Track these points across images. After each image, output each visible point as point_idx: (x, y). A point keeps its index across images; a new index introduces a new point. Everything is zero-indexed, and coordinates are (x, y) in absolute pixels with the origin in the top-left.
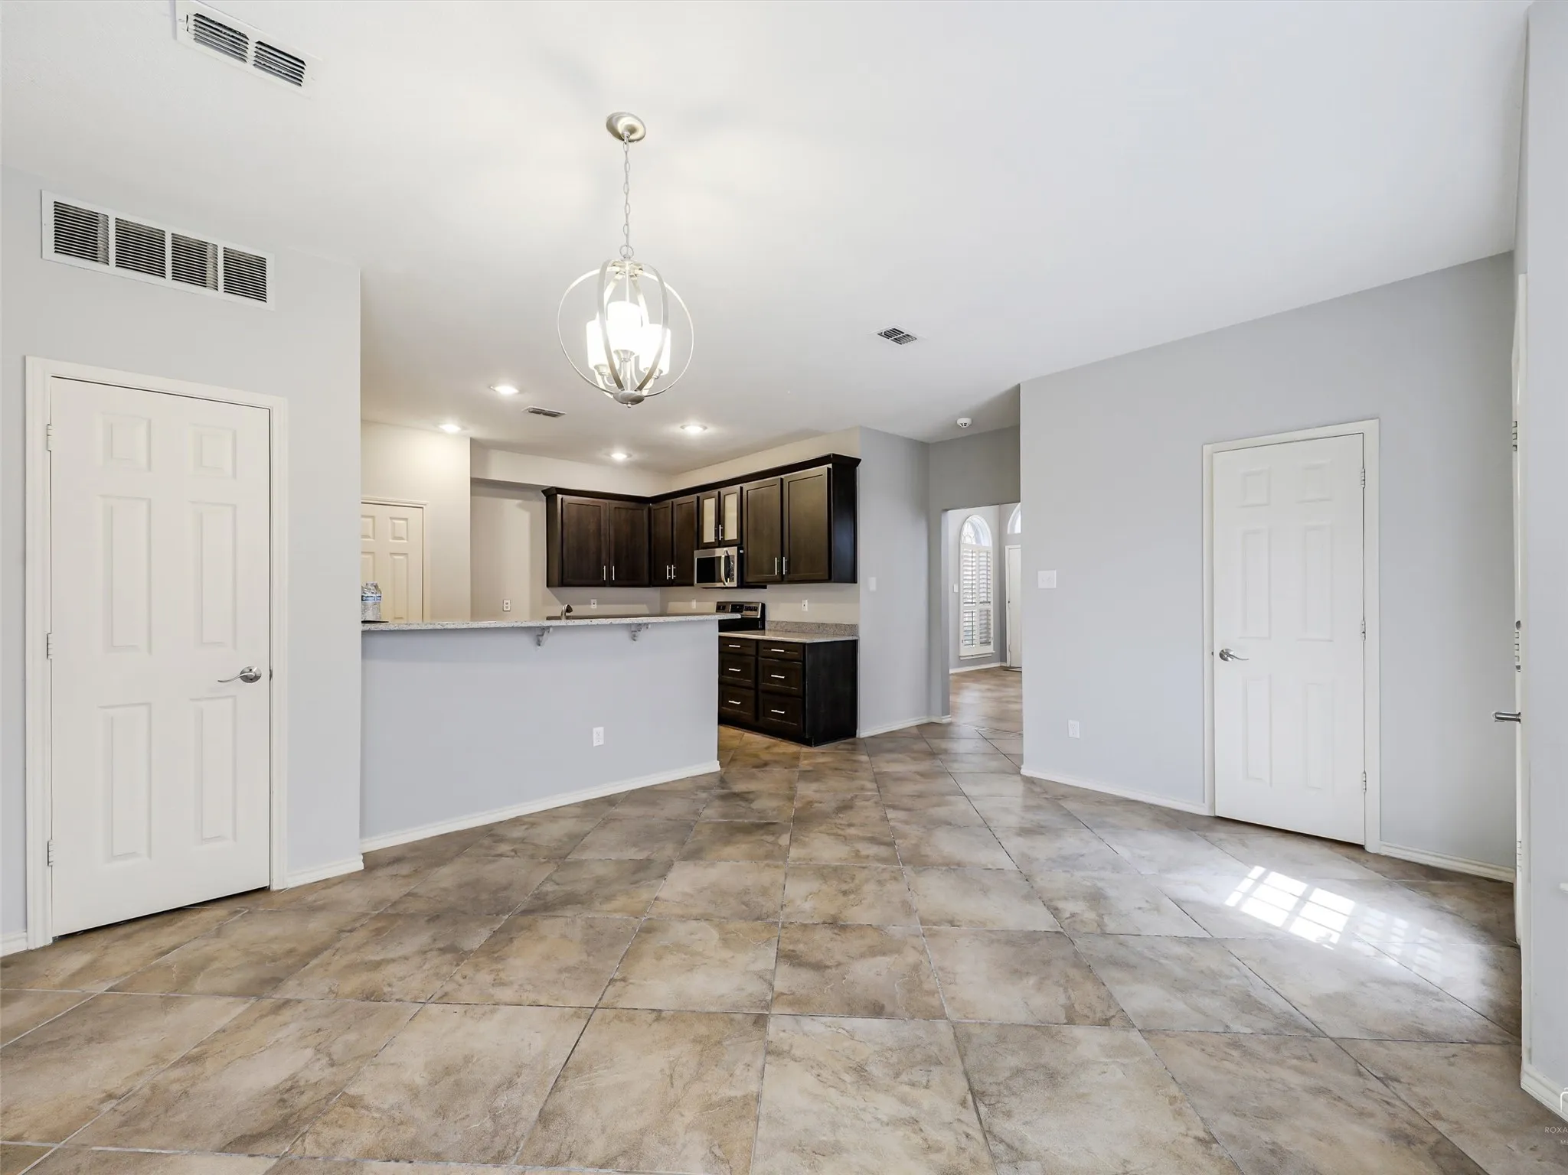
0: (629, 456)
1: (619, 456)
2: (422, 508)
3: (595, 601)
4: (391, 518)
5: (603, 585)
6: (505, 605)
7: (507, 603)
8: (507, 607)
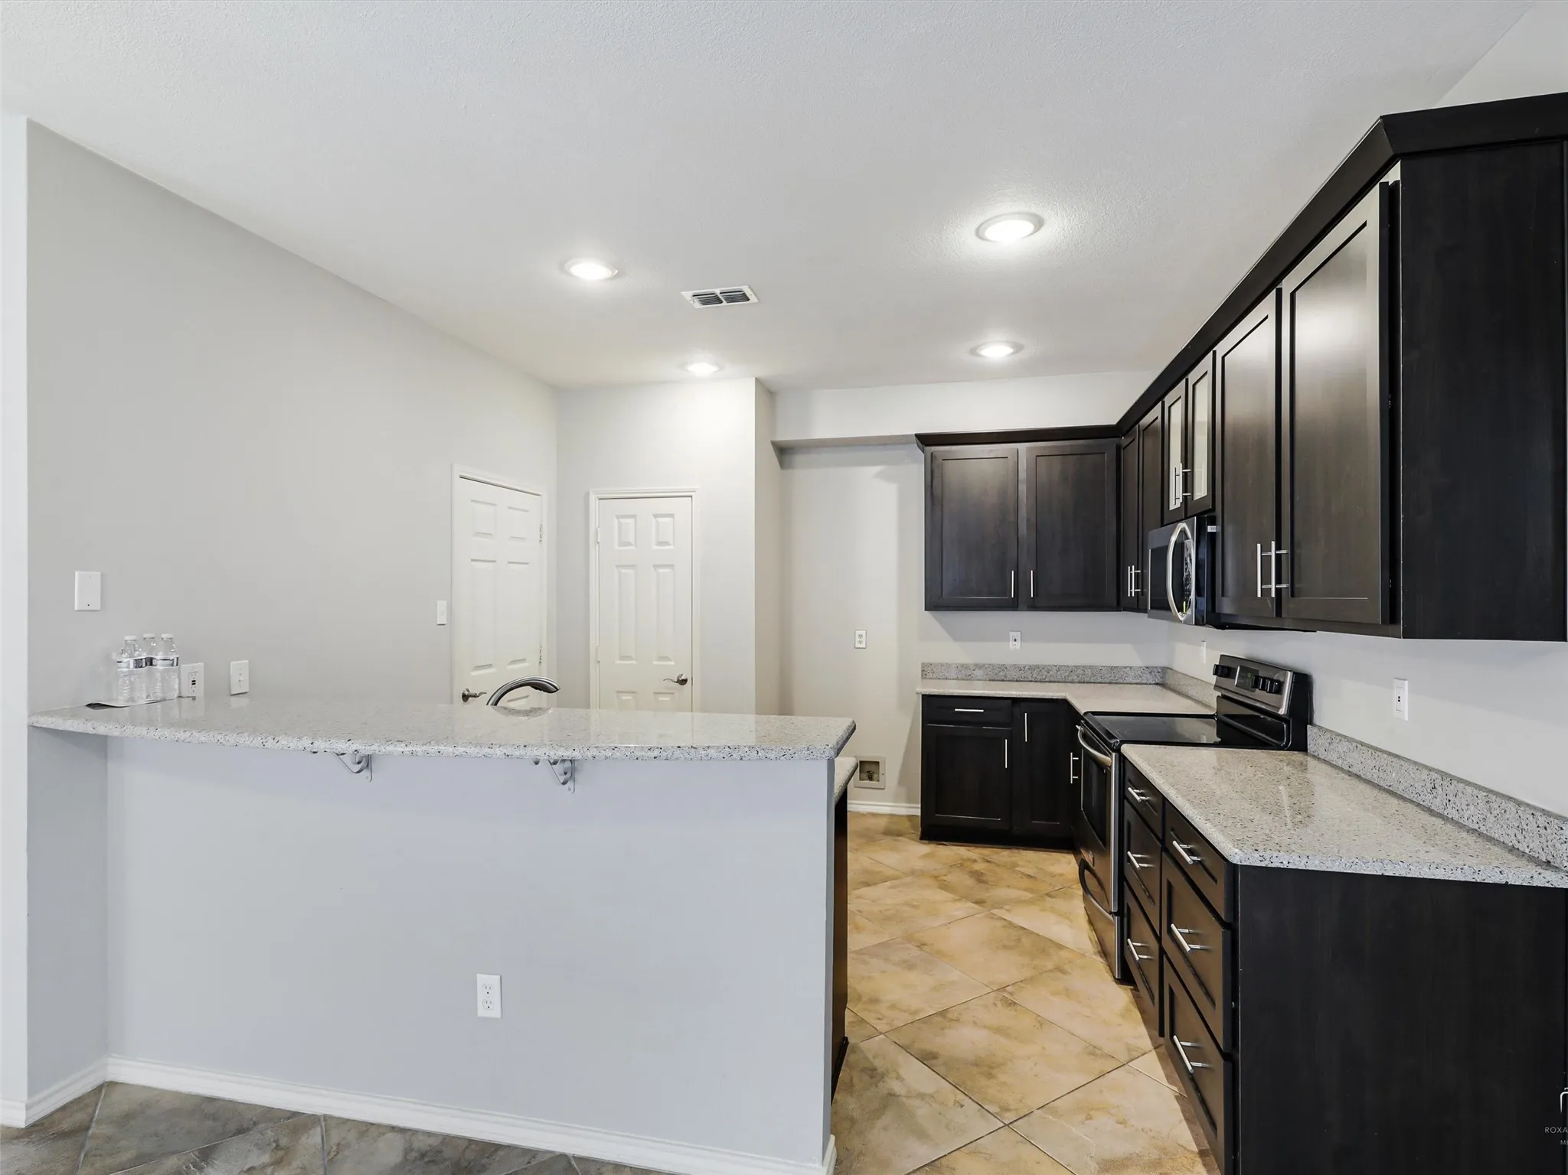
0: (1018, 348)
1: (996, 351)
2: (691, 497)
3: (1018, 635)
4: (656, 516)
5: (1013, 605)
6: (858, 639)
7: (861, 636)
8: (860, 642)
